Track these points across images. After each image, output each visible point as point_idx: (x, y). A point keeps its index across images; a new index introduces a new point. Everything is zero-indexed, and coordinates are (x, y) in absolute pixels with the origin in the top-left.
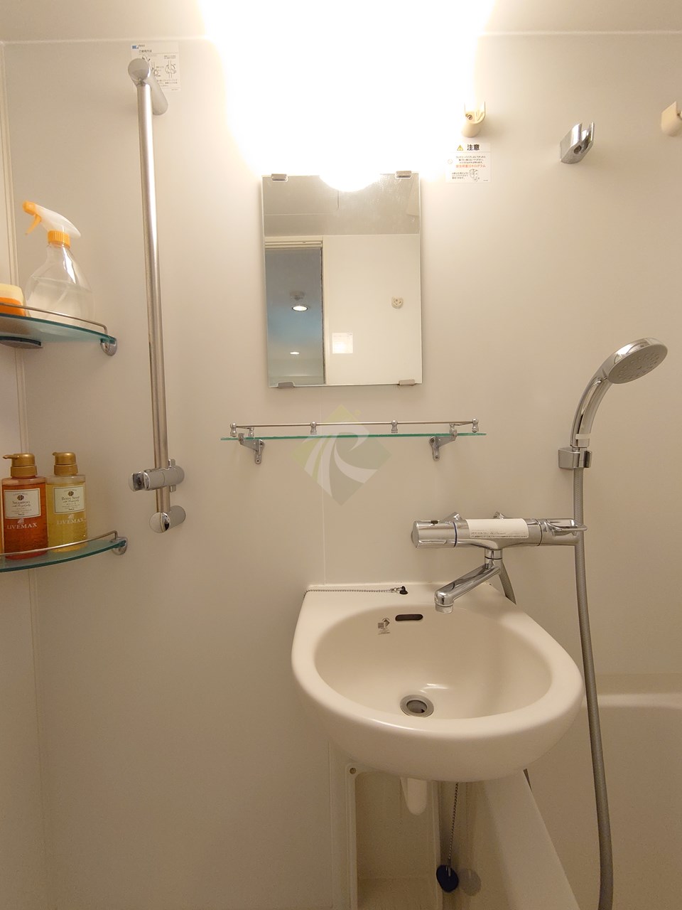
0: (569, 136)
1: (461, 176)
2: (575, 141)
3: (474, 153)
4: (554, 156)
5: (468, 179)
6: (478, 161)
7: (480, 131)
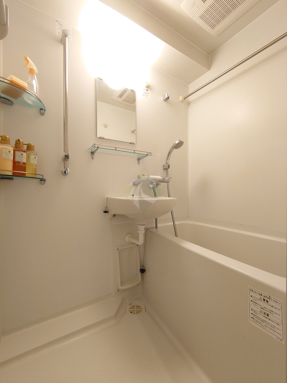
0: (165, 96)
1: (144, 96)
2: (166, 97)
3: (147, 91)
4: (162, 99)
5: (146, 97)
6: (148, 94)
7: (148, 87)
